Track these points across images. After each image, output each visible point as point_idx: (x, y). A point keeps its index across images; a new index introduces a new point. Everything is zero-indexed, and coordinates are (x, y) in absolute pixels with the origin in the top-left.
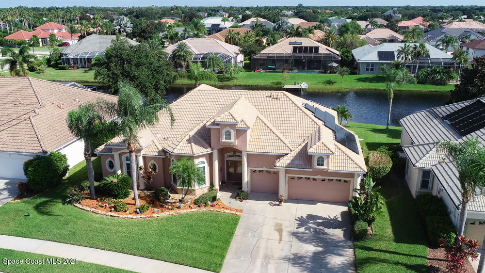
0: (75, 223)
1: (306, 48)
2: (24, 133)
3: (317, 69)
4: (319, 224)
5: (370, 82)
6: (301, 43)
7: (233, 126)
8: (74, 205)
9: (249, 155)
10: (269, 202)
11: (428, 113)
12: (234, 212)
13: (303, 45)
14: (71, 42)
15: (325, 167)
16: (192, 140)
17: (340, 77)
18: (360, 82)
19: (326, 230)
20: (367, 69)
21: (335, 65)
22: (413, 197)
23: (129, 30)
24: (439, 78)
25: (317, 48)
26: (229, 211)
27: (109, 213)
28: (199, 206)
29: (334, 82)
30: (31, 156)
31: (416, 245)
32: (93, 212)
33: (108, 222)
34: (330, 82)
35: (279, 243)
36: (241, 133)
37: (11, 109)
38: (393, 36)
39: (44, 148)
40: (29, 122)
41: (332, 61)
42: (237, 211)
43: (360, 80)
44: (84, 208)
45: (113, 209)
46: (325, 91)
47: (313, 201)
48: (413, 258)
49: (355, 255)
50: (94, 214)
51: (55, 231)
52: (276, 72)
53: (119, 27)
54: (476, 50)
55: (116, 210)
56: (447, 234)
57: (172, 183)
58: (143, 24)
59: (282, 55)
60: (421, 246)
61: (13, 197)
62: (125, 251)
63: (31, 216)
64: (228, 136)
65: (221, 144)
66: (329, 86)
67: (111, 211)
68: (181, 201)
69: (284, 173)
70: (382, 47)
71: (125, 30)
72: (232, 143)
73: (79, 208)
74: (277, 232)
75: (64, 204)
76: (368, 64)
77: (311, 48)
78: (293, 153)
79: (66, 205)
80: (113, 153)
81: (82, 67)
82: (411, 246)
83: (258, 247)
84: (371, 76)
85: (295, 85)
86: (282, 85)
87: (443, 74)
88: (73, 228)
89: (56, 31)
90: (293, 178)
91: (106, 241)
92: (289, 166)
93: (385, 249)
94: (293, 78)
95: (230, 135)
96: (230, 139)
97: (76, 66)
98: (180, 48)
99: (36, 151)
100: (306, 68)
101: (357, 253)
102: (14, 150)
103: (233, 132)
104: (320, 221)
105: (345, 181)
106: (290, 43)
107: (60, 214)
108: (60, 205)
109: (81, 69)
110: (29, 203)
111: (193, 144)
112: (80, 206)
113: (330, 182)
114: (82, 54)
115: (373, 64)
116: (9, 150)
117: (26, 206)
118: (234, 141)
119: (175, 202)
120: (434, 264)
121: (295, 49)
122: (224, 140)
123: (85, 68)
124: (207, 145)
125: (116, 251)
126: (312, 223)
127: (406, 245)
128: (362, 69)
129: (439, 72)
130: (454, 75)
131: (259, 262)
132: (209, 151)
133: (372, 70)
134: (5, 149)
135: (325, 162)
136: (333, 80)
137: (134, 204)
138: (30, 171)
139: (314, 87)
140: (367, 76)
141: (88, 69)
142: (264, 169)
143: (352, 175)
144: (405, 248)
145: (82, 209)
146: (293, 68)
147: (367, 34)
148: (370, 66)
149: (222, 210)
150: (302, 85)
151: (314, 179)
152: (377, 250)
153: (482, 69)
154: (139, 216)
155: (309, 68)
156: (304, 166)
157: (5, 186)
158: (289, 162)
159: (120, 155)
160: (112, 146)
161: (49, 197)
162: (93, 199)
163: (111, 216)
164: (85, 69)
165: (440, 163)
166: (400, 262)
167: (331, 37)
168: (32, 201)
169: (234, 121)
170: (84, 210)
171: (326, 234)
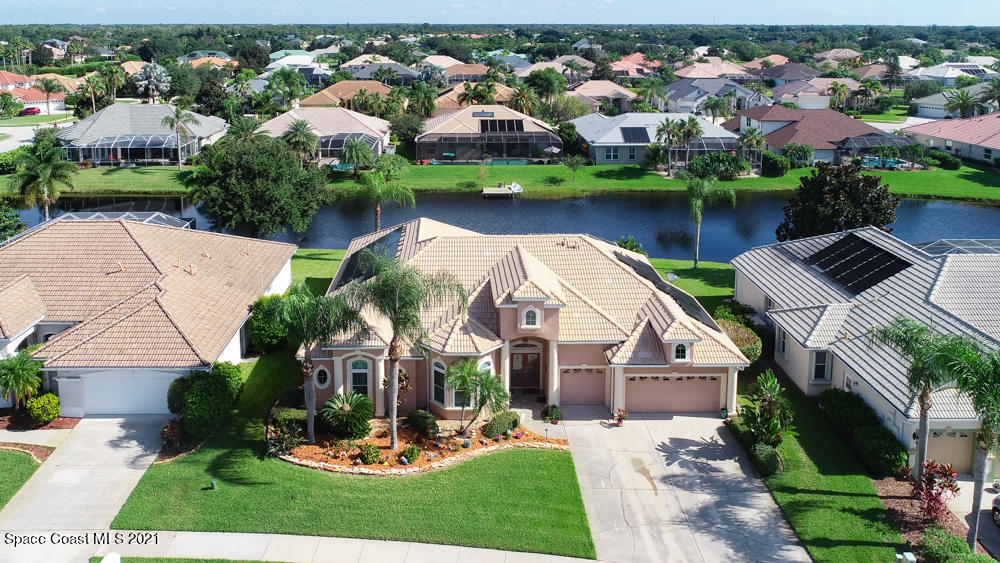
0: (307, 495)
1: (502, 122)
2: (153, 329)
3: (522, 155)
4: (697, 454)
5: (618, 179)
6: (492, 114)
7: (539, 304)
8: (281, 459)
9: (560, 347)
10: (599, 421)
11: (775, 252)
12: (557, 446)
13: (497, 117)
14: (42, 107)
15: (687, 360)
16: (469, 329)
17: (570, 171)
18: (602, 179)
19: (713, 463)
20: (608, 157)
21: (556, 150)
22: (803, 393)
23: (165, 87)
24: (723, 169)
25: (520, 123)
26: (548, 445)
27: (356, 469)
28: (497, 441)
29: (562, 180)
30: (178, 372)
31: (853, 477)
32: (325, 469)
33: (362, 485)
34: (554, 181)
35: (656, 494)
36: (551, 313)
37: (105, 283)
38: (619, 93)
39: (202, 356)
40: (157, 308)
41: (550, 145)
42: (558, 442)
43: (599, 175)
44: (304, 462)
45: (359, 461)
46: (553, 197)
47: (665, 414)
48: (861, 499)
49: (777, 503)
50: (330, 474)
51: (280, 514)
52: (458, 164)
53: (146, 82)
54: (764, 124)
55: (366, 462)
56: (896, 456)
57: (433, 400)
58: (189, 76)
59: (468, 136)
60: (860, 477)
61: (154, 453)
62: (424, 537)
63: (216, 487)
64: (531, 317)
65: (519, 332)
66: (554, 188)
67: (356, 464)
68: (461, 433)
69: (621, 372)
70: (626, 121)
71: (157, 87)
72: (536, 330)
73: (296, 464)
74: (641, 475)
75: (261, 458)
76: (608, 149)
77: (510, 122)
78: (631, 339)
79: (266, 459)
80: (334, 358)
81: (101, 164)
82: (847, 477)
83: (629, 506)
84: (616, 167)
85: (499, 187)
86: (478, 188)
87: (730, 164)
88: (308, 504)
89: (11, 88)
90: (633, 379)
91: (381, 523)
92: (632, 361)
93: (814, 488)
94: (493, 175)
95: (534, 317)
96: (534, 323)
97: (89, 161)
98: (297, 130)
99: (189, 363)
100: (505, 155)
101: (779, 501)
102: (145, 364)
103: (539, 313)
104: (695, 448)
105: (714, 379)
106: (475, 115)
107: (266, 478)
108: (256, 461)
109: (100, 167)
110: (195, 462)
111: (473, 335)
112: (296, 460)
113: (690, 382)
114: (103, 140)
115: (616, 149)
116: (135, 364)
117: (190, 468)
118: (540, 327)
119: (451, 437)
120: (892, 504)
121: (484, 124)
122: (524, 326)
123: (109, 164)
124: (494, 335)
125: (406, 540)
126: (684, 454)
127: (840, 477)
128: (599, 156)
129: (722, 161)
130: (745, 164)
131: (644, 530)
132: (496, 344)
133: (615, 157)
134: (127, 364)
135: (688, 353)
136: (559, 177)
137: (389, 448)
138: (193, 403)
139: (532, 189)
140: (609, 167)
141: (113, 167)
142: (584, 367)
143: (725, 370)
144: (839, 482)
145: (301, 465)
146: (484, 155)
147: (577, 89)
148: (612, 152)
149: (537, 444)
150: (513, 189)
151: (666, 379)
152: (803, 491)
153: (831, 181)
154: (410, 470)
155: (510, 154)
156: (654, 361)
157: (122, 433)
158: (629, 355)
159: (344, 361)
160: (336, 346)
161: (223, 447)
162: (312, 444)
163: (361, 474)
164: (107, 168)
165: (839, 340)
166: (847, 507)
167: (524, 96)
168: (198, 457)
169: (542, 296)
170: (307, 466)
171: (715, 470)
